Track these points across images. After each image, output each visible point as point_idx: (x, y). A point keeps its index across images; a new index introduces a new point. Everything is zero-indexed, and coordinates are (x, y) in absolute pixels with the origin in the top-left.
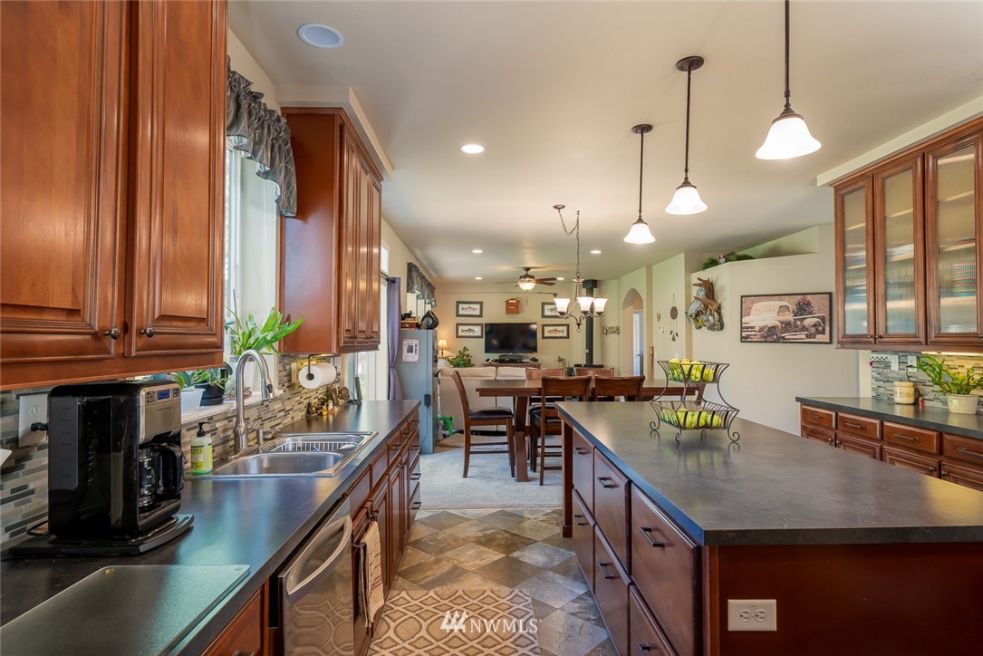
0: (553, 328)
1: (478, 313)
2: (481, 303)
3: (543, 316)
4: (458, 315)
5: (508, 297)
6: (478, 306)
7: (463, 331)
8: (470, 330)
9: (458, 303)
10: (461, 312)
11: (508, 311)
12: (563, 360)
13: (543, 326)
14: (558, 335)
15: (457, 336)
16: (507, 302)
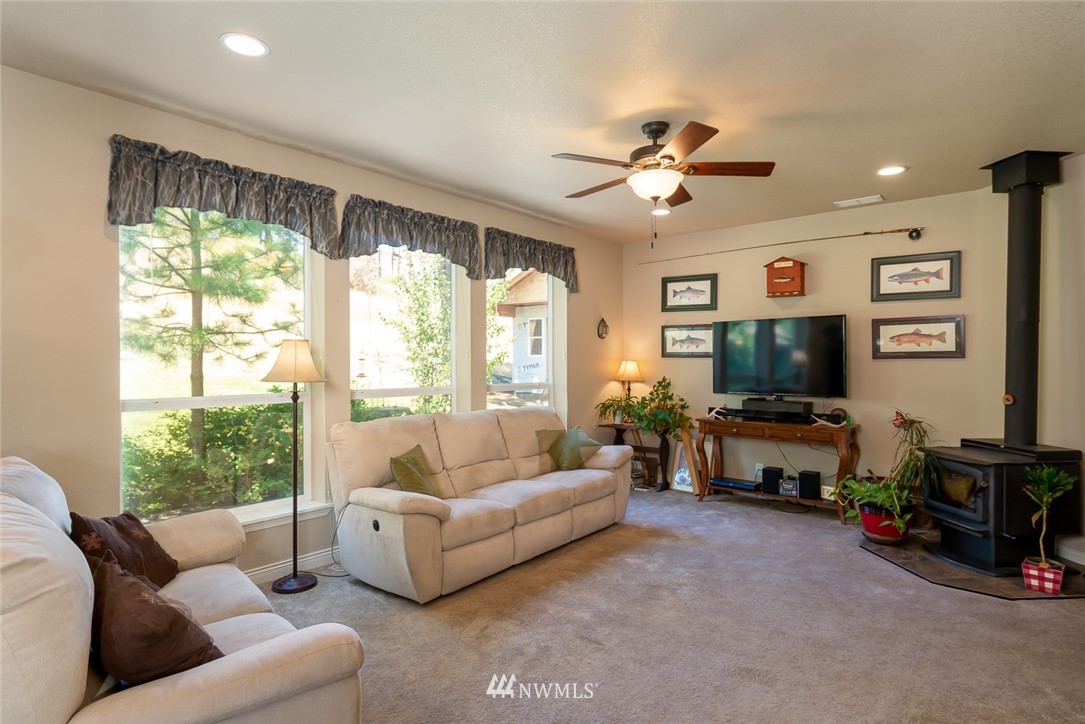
0: (910, 328)
1: (705, 299)
2: (713, 279)
3: (877, 296)
4: (665, 308)
5: (771, 255)
6: (706, 285)
7: (675, 342)
8: (690, 340)
9: (665, 281)
10: (672, 302)
11: (774, 292)
12: (912, 422)
13: (877, 324)
14: (924, 347)
15: (664, 354)
16: (770, 266)
